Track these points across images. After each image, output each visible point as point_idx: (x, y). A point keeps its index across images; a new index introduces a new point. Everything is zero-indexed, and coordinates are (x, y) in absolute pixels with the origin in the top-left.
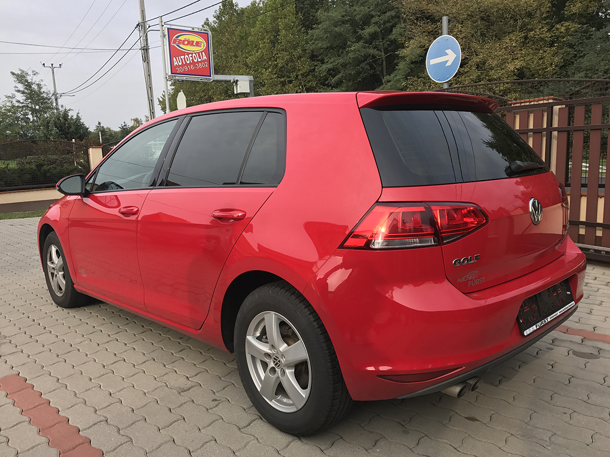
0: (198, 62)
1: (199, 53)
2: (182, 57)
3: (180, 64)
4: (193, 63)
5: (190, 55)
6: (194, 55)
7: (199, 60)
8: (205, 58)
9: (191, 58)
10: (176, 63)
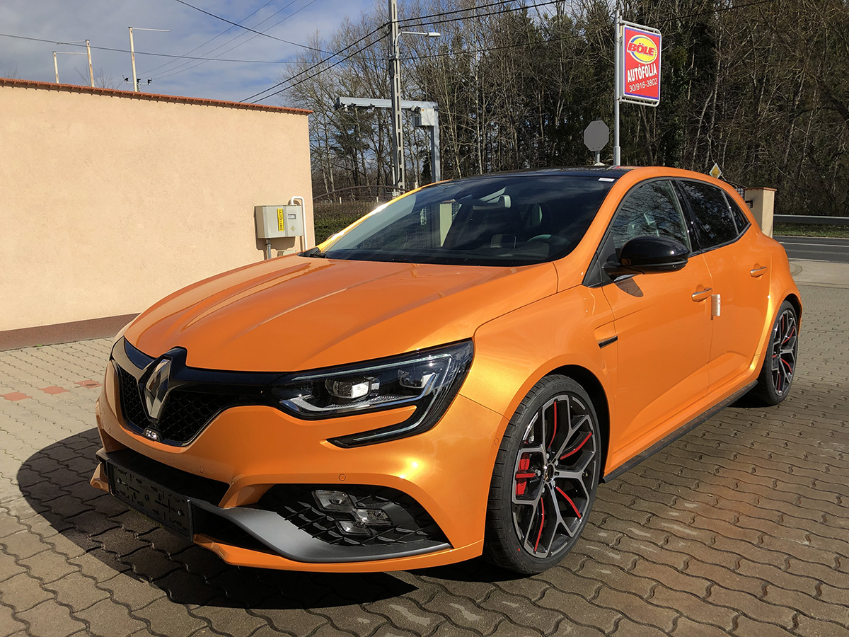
0: (650, 78)
1: (650, 64)
2: (636, 70)
3: (634, 80)
4: (645, 79)
5: (643, 68)
6: (646, 67)
7: (651, 75)
8: (655, 72)
9: (643, 72)
10: (629, 79)
